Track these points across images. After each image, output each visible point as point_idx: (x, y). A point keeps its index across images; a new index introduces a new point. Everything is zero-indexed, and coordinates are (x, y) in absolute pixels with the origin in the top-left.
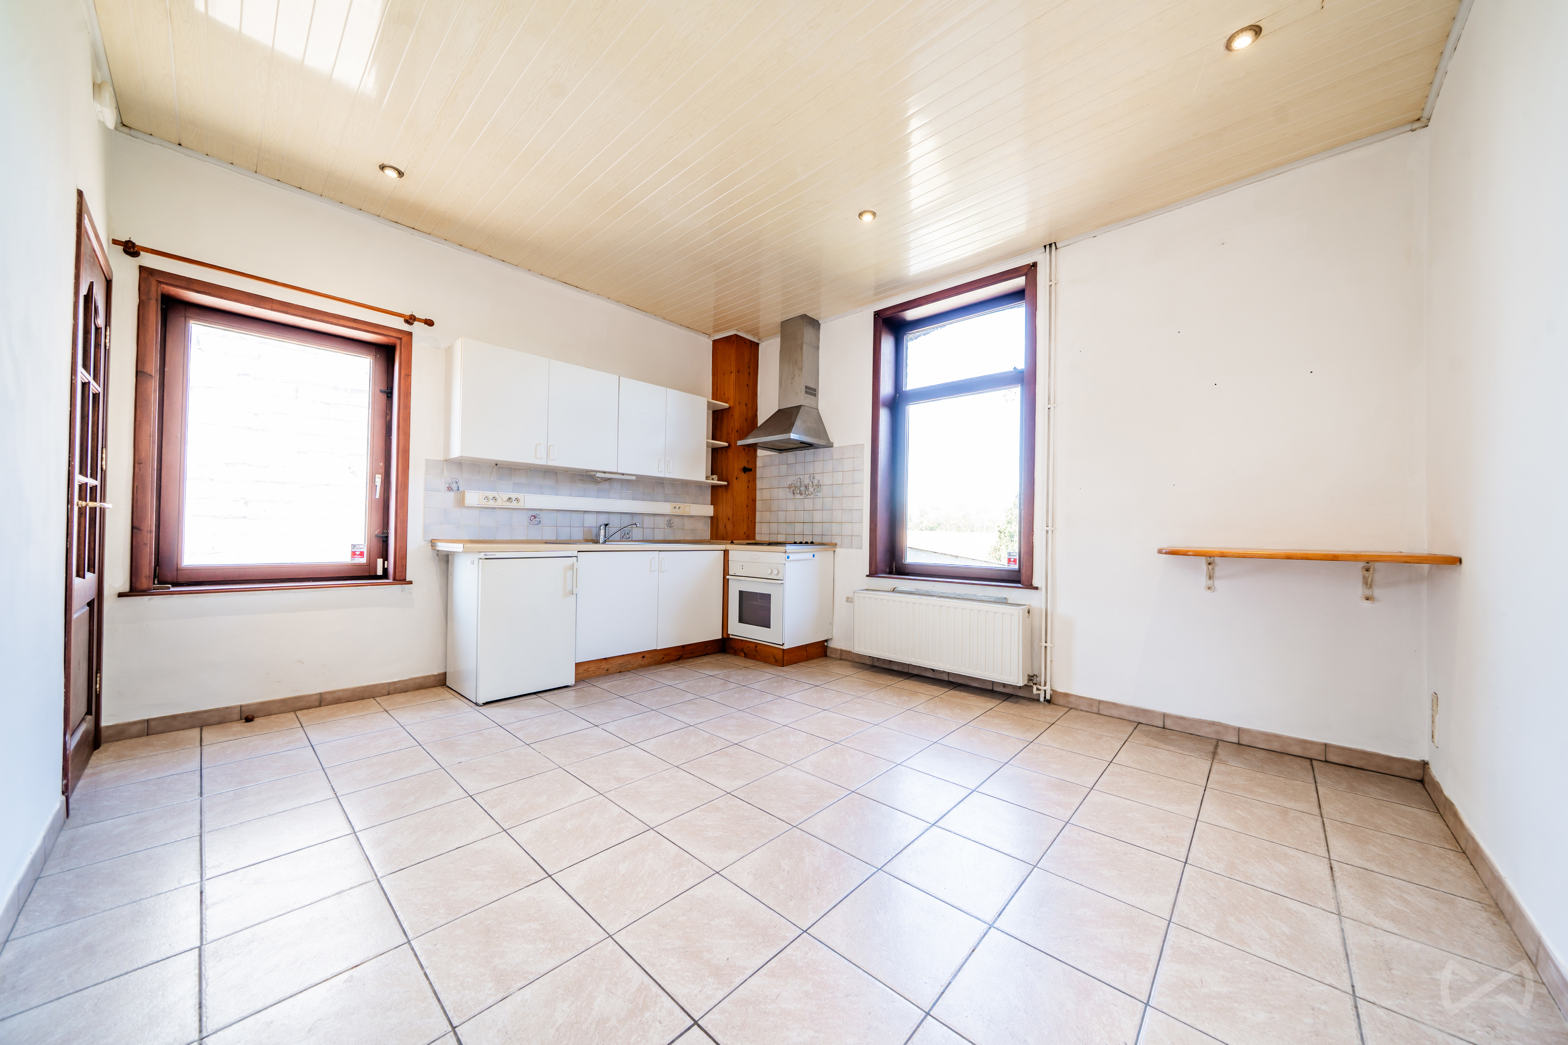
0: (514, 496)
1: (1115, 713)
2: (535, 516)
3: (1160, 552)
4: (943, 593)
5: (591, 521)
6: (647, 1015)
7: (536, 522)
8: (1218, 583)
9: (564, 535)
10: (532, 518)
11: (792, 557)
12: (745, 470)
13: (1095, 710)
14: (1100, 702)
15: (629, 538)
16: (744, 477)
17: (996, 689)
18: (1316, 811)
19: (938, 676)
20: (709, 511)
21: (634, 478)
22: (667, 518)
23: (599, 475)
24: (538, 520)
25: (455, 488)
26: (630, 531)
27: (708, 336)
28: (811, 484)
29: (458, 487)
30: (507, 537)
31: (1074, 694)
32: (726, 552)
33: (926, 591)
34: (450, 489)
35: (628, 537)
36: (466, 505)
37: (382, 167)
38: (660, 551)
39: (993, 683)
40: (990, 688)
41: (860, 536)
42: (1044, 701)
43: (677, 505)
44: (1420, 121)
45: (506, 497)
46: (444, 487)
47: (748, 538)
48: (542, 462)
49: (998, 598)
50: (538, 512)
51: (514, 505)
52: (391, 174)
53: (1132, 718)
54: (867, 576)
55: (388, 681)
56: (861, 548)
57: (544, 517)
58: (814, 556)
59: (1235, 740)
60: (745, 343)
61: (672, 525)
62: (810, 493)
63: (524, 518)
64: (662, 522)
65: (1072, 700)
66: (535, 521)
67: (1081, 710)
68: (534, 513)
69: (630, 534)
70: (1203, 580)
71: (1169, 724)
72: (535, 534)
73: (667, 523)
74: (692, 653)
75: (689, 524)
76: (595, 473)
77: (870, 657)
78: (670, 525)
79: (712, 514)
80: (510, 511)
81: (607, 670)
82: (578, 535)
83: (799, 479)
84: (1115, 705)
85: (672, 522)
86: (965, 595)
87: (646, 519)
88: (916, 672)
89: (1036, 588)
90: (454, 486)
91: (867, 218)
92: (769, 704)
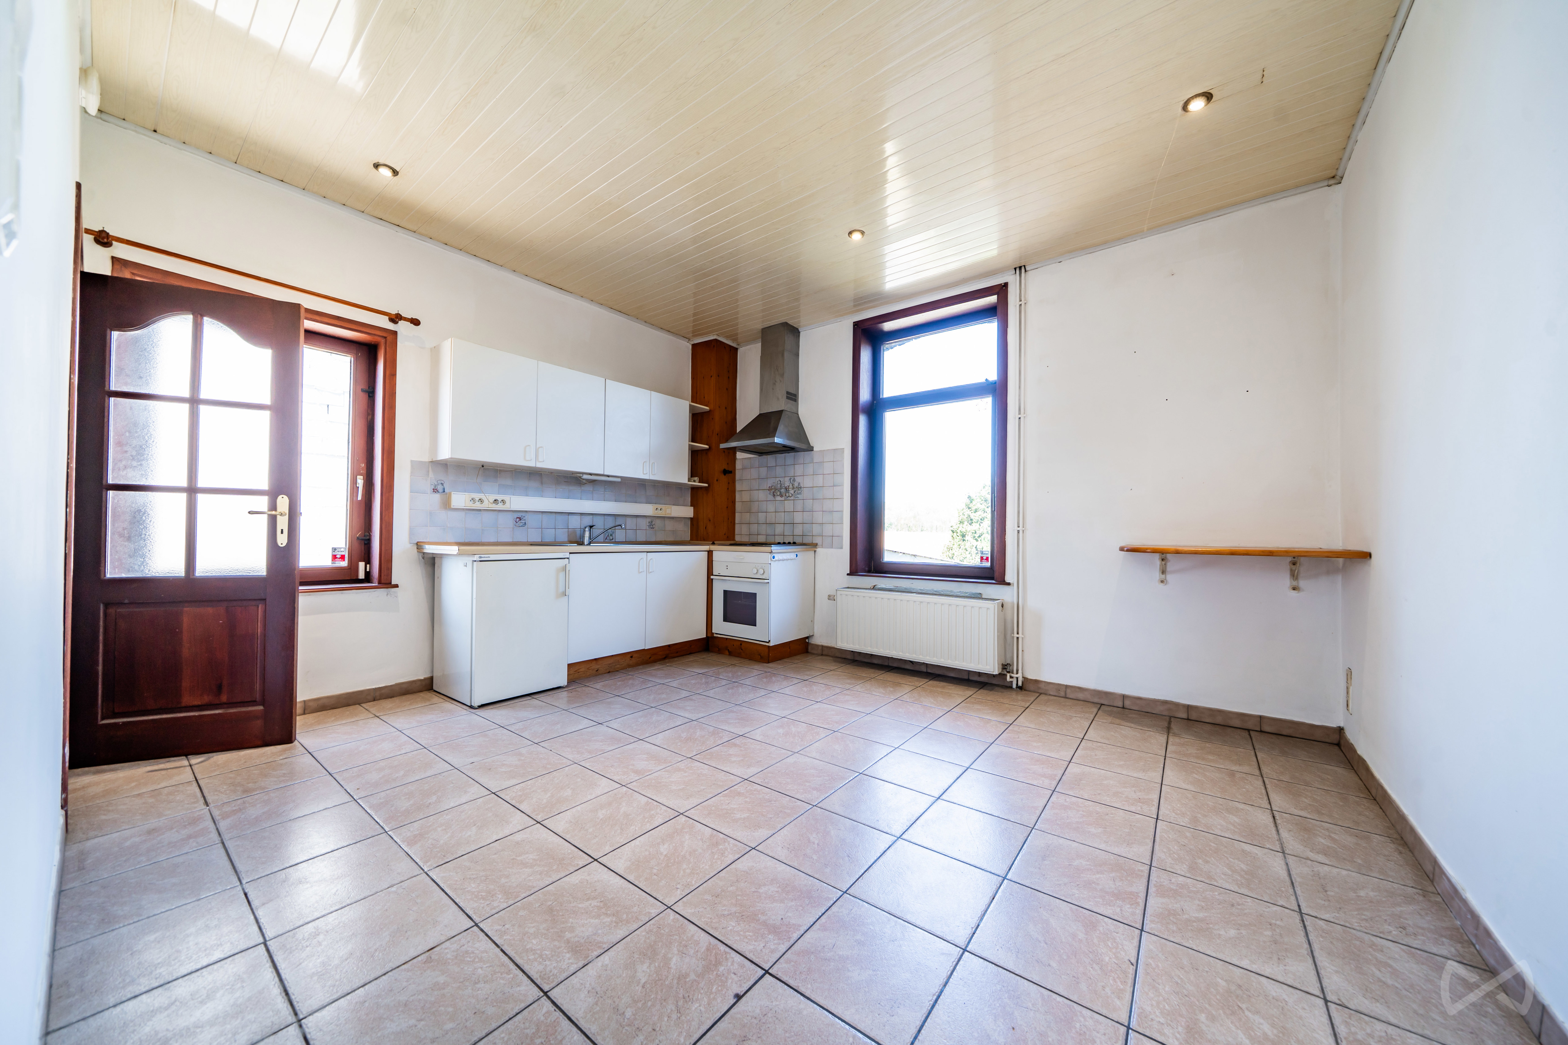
0: (499, 498)
1: (1080, 696)
2: (520, 518)
3: (1122, 549)
4: (920, 590)
5: (575, 523)
6: (721, 969)
7: (522, 524)
8: (1169, 577)
9: (549, 536)
10: (518, 520)
11: (777, 557)
12: (725, 472)
13: (1062, 694)
14: (1067, 687)
15: (613, 539)
16: (724, 479)
17: (972, 678)
18: (1257, 772)
19: (917, 668)
20: (688, 512)
21: (619, 480)
22: (648, 520)
23: (585, 477)
24: (524, 521)
25: (441, 490)
26: (613, 533)
27: (687, 340)
28: (791, 487)
29: (444, 489)
30: (493, 540)
31: (1044, 680)
32: (710, 553)
33: (905, 588)
34: (435, 491)
35: (611, 539)
36: (452, 507)
37: (377, 166)
38: (647, 552)
39: (969, 672)
40: (966, 677)
41: (840, 537)
42: (1017, 688)
43: (659, 506)
44: (1335, 178)
45: (492, 500)
46: (429, 489)
47: (728, 539)
48: (531, 464)
49: (973, 594)
50: (523, 514)
51: (500, 506)
52: (385, 172)
53: (1096, 700)
54: (848, 574)
55: (374, 687)
56: (842, 548)
57: (530, 520)
58: (797, 555)
59: (1184, 716)
60: (725, 347)
61: (654, 526)
62: (791, 495)
63: (509, 520)
64: (644, 523)
65: (1042, 686)
66: (520, 524)
67: (1050, 695)
68: (519, 515)
69: (614, 535)
70: (1157, 575)
71: (1127, 703)
72: (520, 536)
73: (649, 524)
74: (677, 652)
75: (669, 525)
76: (581, 475)
77: (852, 651)
78: (651, 526)
79: (691, 515)
80: (496, 513)
81: (597, 671)
82: (563, 536)
83: (779, 482)
84: (1080, 689)
85: (653, 523)
86: (942, 591)
87: (629, 520)
88: (895, 665)
89: (1009, 584)
90: (440, 488)
91: (856, 236)
92: (763, 698)
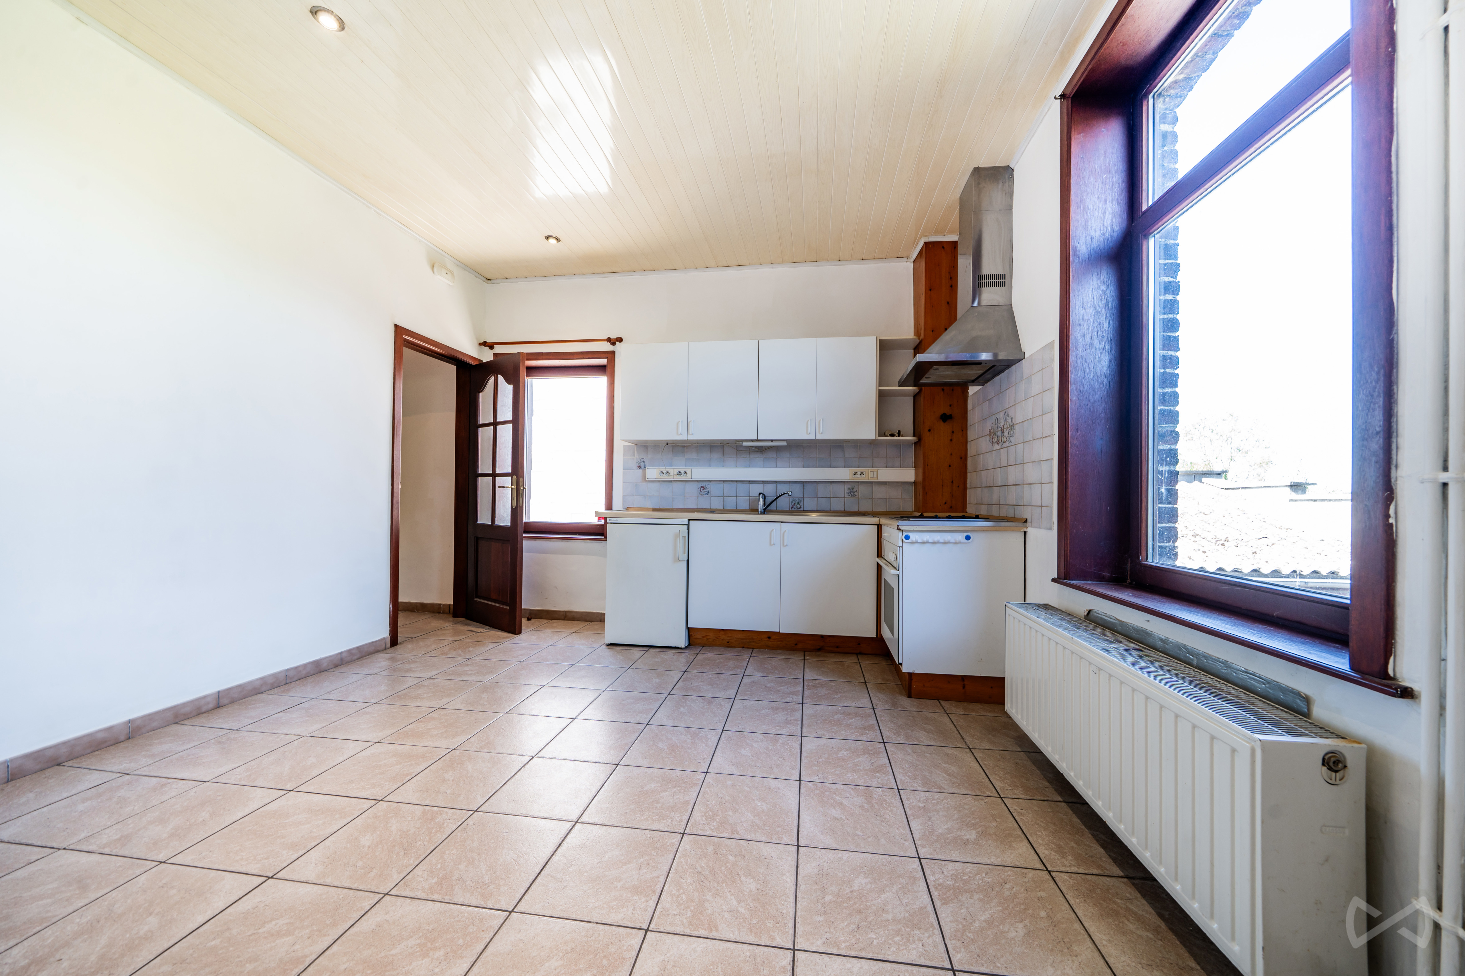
0: (682, 470)
2: (704, 487)
5: (770, 491)
7: (705, 493)
9: (731, 504)
10: (702, 489)
11: (914, 537)
12: (945, 418)
16: (944, 429)
20: (909, 475)
21: (785, 444)
22: (849, 486)
23: (745, 444)
24: (707, 490)
25: (643, 467)
26: (801, 501)
27: (905, 259)
28: (1005, 425)
29: (645, 465)
30: (681, 506)
32: (879, 527)
34: (639, 467)
35: (799, 507)
36: (647, 479)
37: (548, 239)
38: (782, 522)
41: (1049, 507)
43: (859, 470)
45: (676, 472)
46: (635, 467)
47: (951, 509)
48: (683, 437)
50: (707, 484)
51: (682, 477)
52: (552, 241)
54: (1054, 580)
56: (1051, 529)
57: (713, 489)
58: (968, 538)
60: (943, 247)
61: (856, 493)
62: (1005, 439)
63: (693, 489)
64: (841, 491)
66: (704, 492)
68: (703, 484)
69: (802, 504)
72: (704, 504)
73: (849, 491)
75: (879, 493)
76: (741, 443)
78: (853, 494)
79: (912, 478)
80: (683, 483)
81: (728, 642)
82: (745, 504)
83: (996, 420)
85: (855, 490)
87: (820, 487)
90: (642, 465)
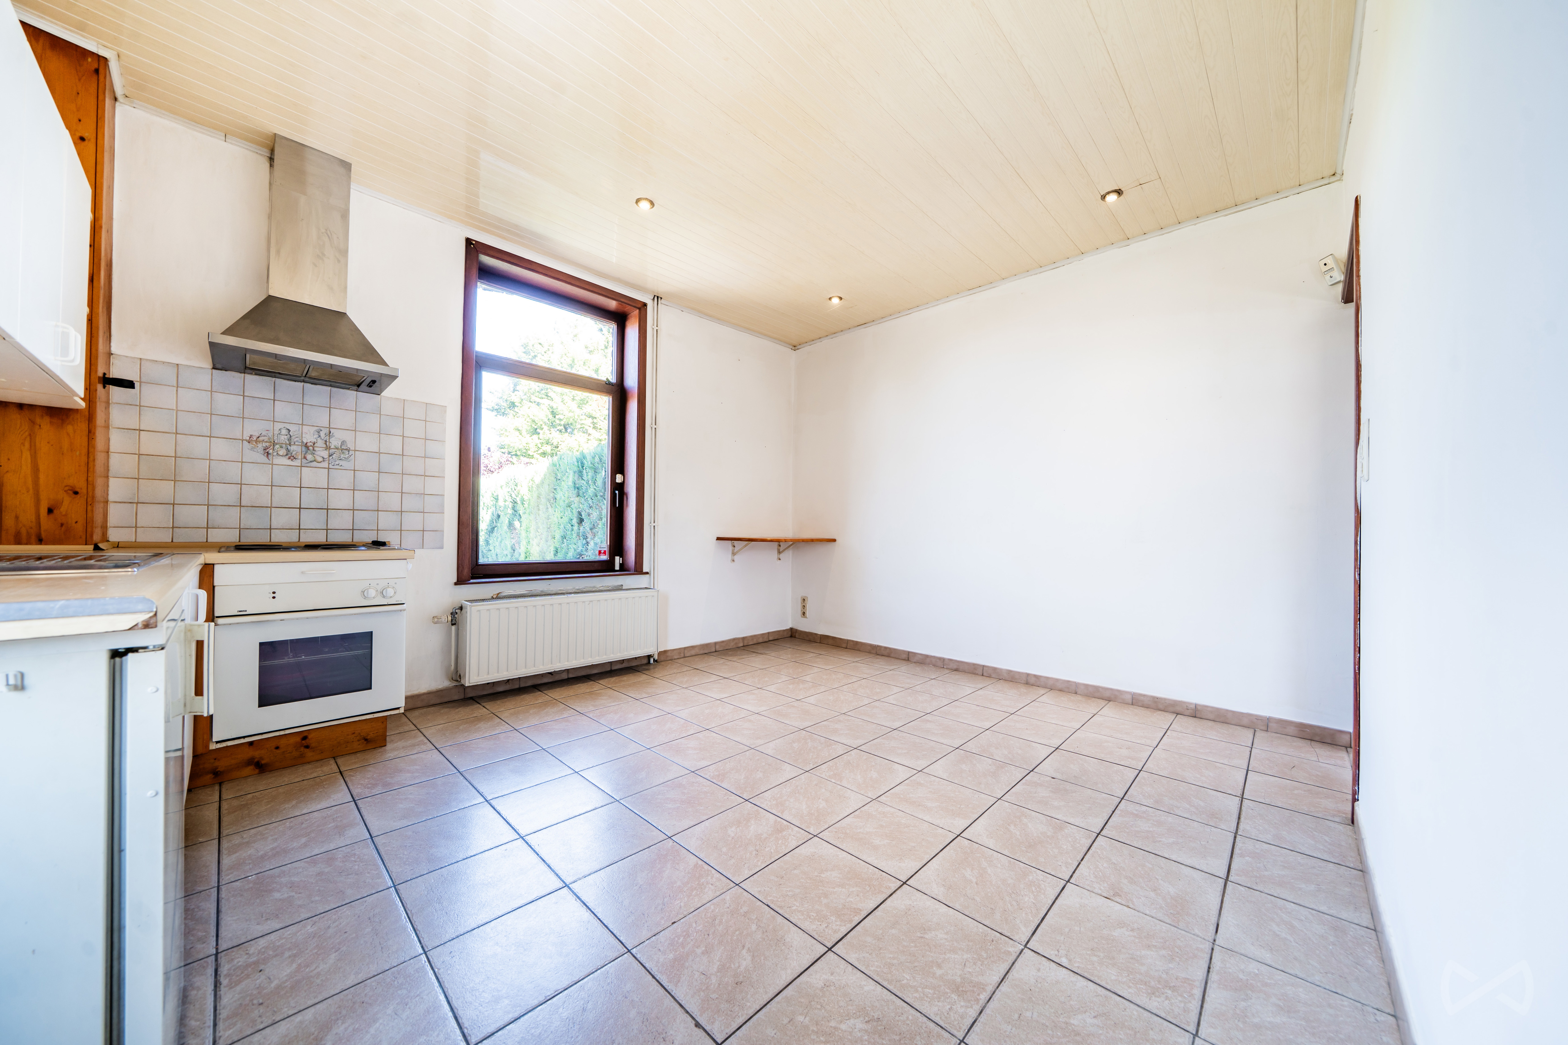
1: (693, 652)
3: (717, 539)
4: (560, 590)
8: (736, 554)
12: (105, 381)
13: (682, 655)
14: (685, 648)
17: (615, 667)
19: (557, 678)
28: (320, 443)
31: (669, 649)
32: (205, 569)
33: (542, 591)
39: (611, 663)
40: (609, 669)
41: (440, 532)
42: (654, 662)
49: (615, 587)
56: (442, 548)
65: (669, 654)
67: (675, 659)
70: (730, 556)
83: (284, 432)
84: (693, 647)
86: (584, 588)
88: (529, 683)
89: (647, 573)
